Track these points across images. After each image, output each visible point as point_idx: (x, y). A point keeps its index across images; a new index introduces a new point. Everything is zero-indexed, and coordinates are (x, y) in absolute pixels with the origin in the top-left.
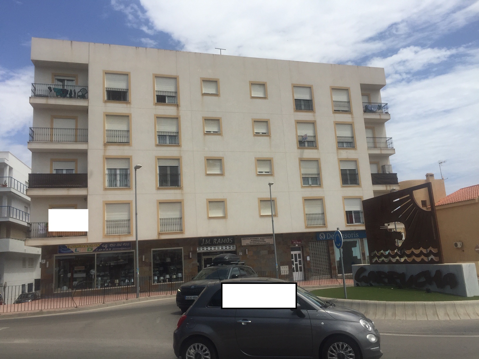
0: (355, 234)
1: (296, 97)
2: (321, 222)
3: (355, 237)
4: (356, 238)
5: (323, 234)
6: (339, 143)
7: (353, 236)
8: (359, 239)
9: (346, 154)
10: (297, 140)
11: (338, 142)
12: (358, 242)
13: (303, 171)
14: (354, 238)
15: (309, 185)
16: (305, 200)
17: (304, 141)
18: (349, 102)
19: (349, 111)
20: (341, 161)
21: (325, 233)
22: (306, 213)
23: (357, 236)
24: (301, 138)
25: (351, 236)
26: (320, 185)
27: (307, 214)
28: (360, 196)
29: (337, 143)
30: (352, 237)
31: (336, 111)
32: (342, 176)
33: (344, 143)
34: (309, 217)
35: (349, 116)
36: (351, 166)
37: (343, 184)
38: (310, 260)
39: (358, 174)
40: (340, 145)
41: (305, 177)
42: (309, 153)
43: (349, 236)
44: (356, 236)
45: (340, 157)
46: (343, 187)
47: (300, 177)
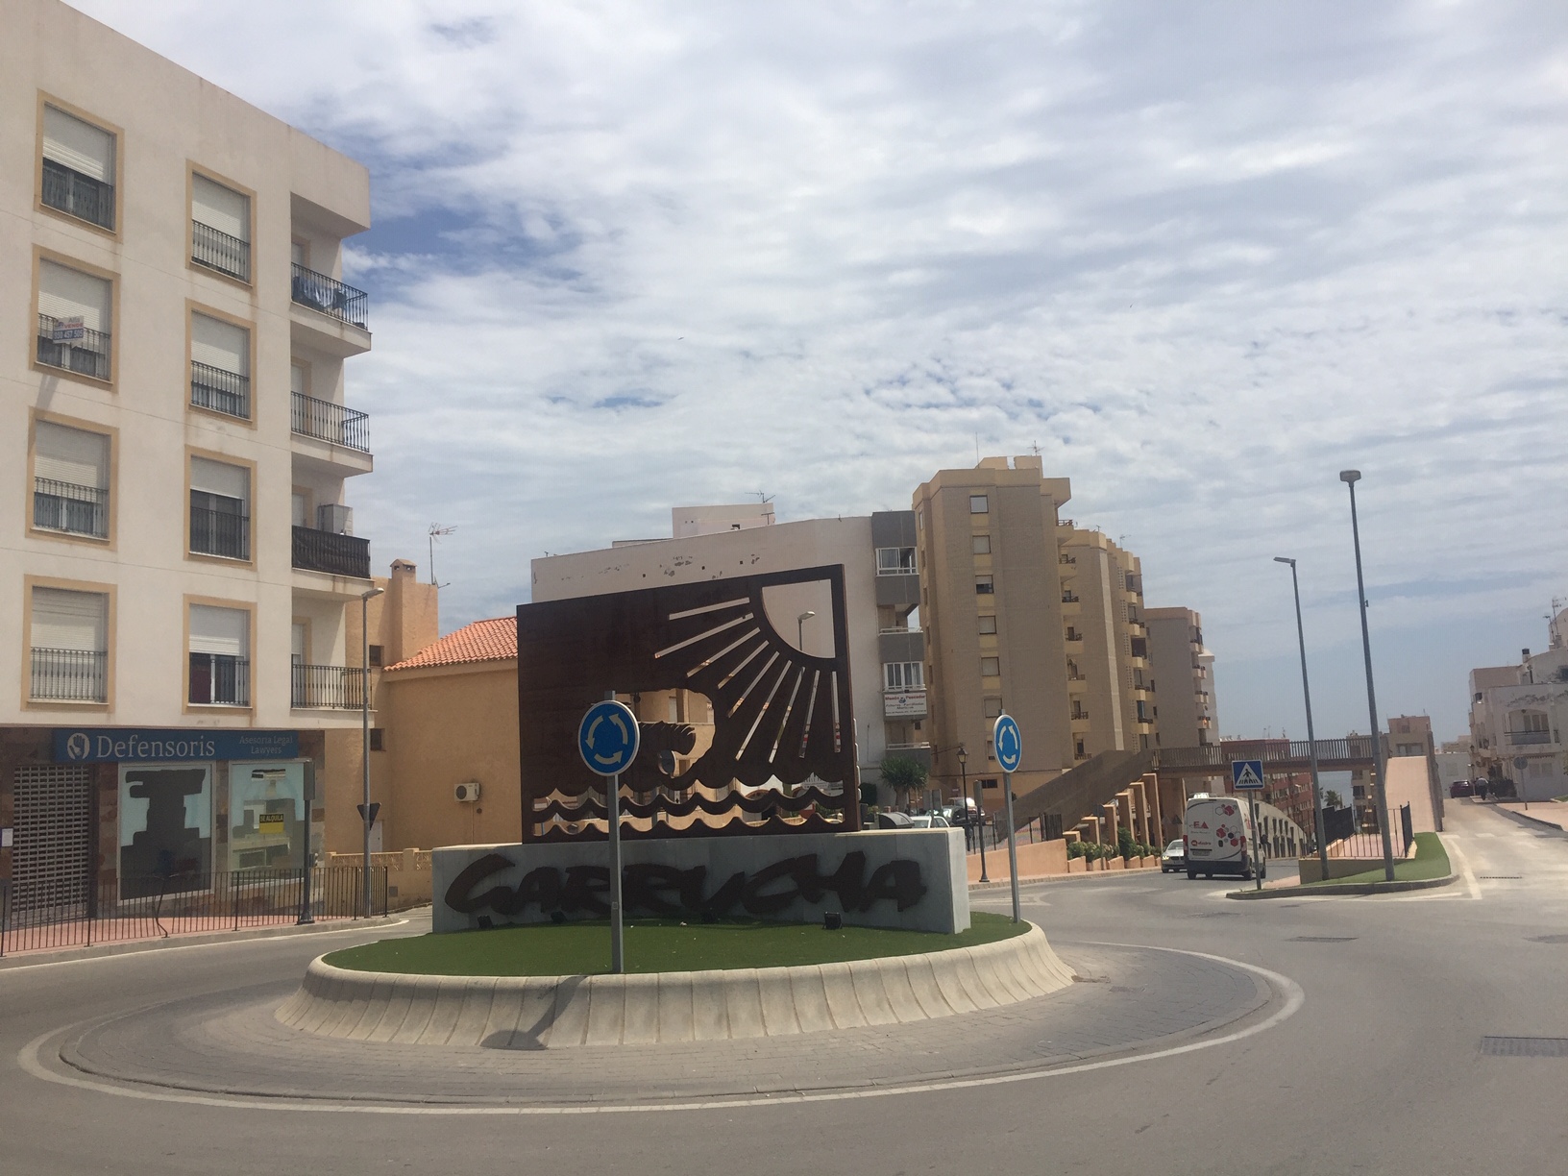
0: (205, 745)
1: (48, 153)
2: (88, 685)
3: (202, 754)
4: (205, 758)
5: (83, 736)
6: (195, 389)
7: (197, 749)
8: (214, 764)
9: (217, 435)
10: (32, 331)
11: (193, 383)
12: (207, 775)
13: (44, 467)
14: (197, 758)
15: (62, 530)
16: (34, 587)
17: (63, 341)
18: (246, 245)
19: (243, 280)
20: (198, 459)
21: (93, 732)
22: (33, 644)
23: (210, 752)
24: (51, 328)
25: (189, 752)
26: (105, 535)
27: (34, 650)
28: (247, 603)
29: (190, 387)
30: (192, 755)
31: (197, 264)
32: (191, 515)
33: (215, 393)
34: (42, 666)
35: (243, 295)
36: (227, 488)
37: (192, 549)
38: (14, 842)
39: (248, 519)
40: (200, 397)
41: (47, 492)
42: (75, 400)
43: (182, 752)
44: (205, 749)
45: (193, 443)
46: (191, 558)
47: (28, 491)
